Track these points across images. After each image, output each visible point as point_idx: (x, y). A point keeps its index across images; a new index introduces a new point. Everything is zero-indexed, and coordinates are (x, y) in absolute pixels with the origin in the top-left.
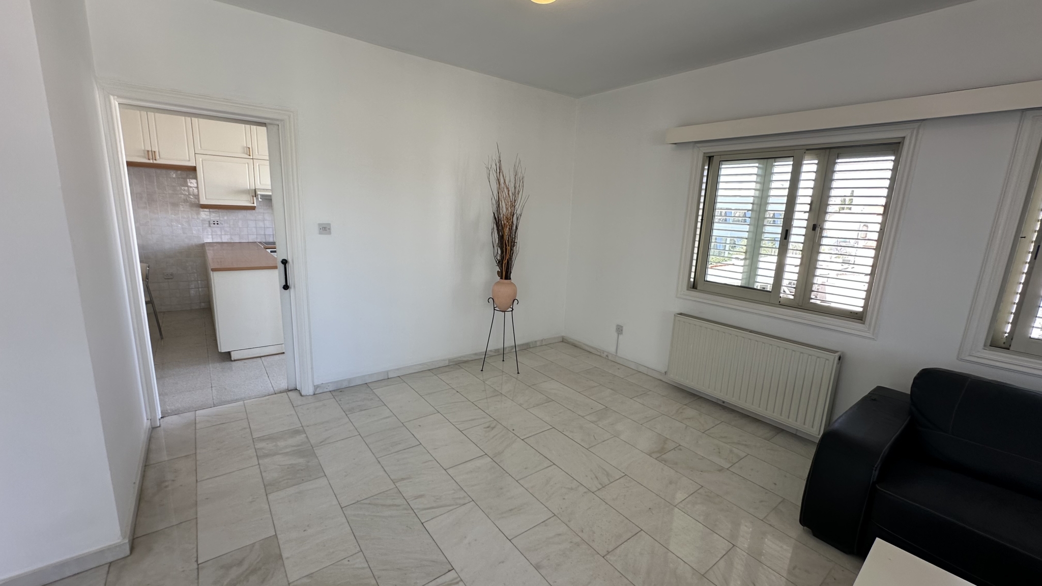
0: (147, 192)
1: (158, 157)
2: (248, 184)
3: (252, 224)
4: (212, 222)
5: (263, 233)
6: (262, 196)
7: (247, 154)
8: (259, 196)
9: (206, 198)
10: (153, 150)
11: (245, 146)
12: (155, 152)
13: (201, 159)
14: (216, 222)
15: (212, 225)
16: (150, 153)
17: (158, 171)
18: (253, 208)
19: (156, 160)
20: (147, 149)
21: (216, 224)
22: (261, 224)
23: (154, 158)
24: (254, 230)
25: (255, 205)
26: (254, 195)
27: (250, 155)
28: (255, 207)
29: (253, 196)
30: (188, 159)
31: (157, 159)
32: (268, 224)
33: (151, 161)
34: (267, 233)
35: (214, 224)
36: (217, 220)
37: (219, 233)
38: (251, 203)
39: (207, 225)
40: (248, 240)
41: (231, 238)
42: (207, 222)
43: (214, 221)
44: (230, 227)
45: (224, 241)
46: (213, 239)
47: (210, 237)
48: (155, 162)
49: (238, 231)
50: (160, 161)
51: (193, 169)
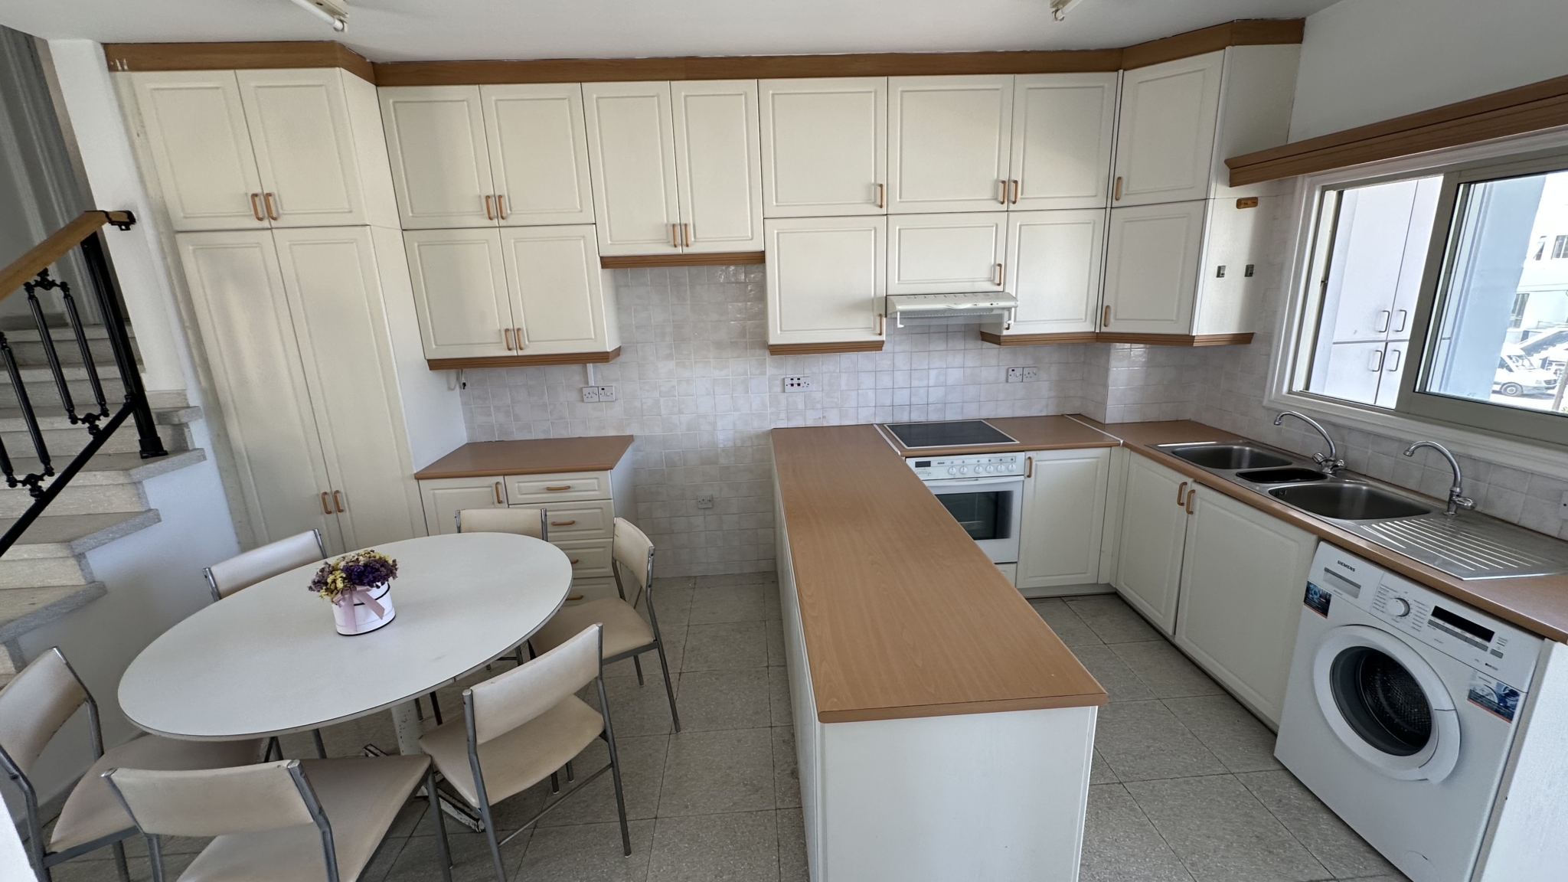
0: (673, 321)
1: (693, 239)
2: (870, 287)
3: (867, 380)
4: (788, 382)
5: (888, 402)
6: (906, 315)
7: (874, 203)
8: (899, 314)
9: (781, 330)
10: (683, 222)
11: (873, 181)
12: (686, 225)
13: (776, 232)
14: (795, 382)
15: (788, 388)
16: (678, 229)
17: (694, 270)
18: (877, 346)
19: (687, 246)
20: (672, 221)
21: (796, 386)
22: (886, 381)
23: (684, 243)
24: (871, 394)
25: (883, 338)
26: (883, 313)
27: (881, 206)
28: (883, 342)
29: (881, 315)
30: (750, 235)
31: (689, 243)
32: (901, 378)
33: (679, 250)
34: (897, 402)
35: (792, 385)
36: (799, 376)
37: (801, 406)
38: (876, 334)
39: (779, 389)
40: (858, 419)
41: (824, 417)
42: (779, 382)
43: (792, 379)
44: (822, 390)
45: (810, 423)
46: (788, 420)
47: (783, 415)
48: (687, 251)
49: (838, 398)
50: (695, 248)
51: (759, 258)
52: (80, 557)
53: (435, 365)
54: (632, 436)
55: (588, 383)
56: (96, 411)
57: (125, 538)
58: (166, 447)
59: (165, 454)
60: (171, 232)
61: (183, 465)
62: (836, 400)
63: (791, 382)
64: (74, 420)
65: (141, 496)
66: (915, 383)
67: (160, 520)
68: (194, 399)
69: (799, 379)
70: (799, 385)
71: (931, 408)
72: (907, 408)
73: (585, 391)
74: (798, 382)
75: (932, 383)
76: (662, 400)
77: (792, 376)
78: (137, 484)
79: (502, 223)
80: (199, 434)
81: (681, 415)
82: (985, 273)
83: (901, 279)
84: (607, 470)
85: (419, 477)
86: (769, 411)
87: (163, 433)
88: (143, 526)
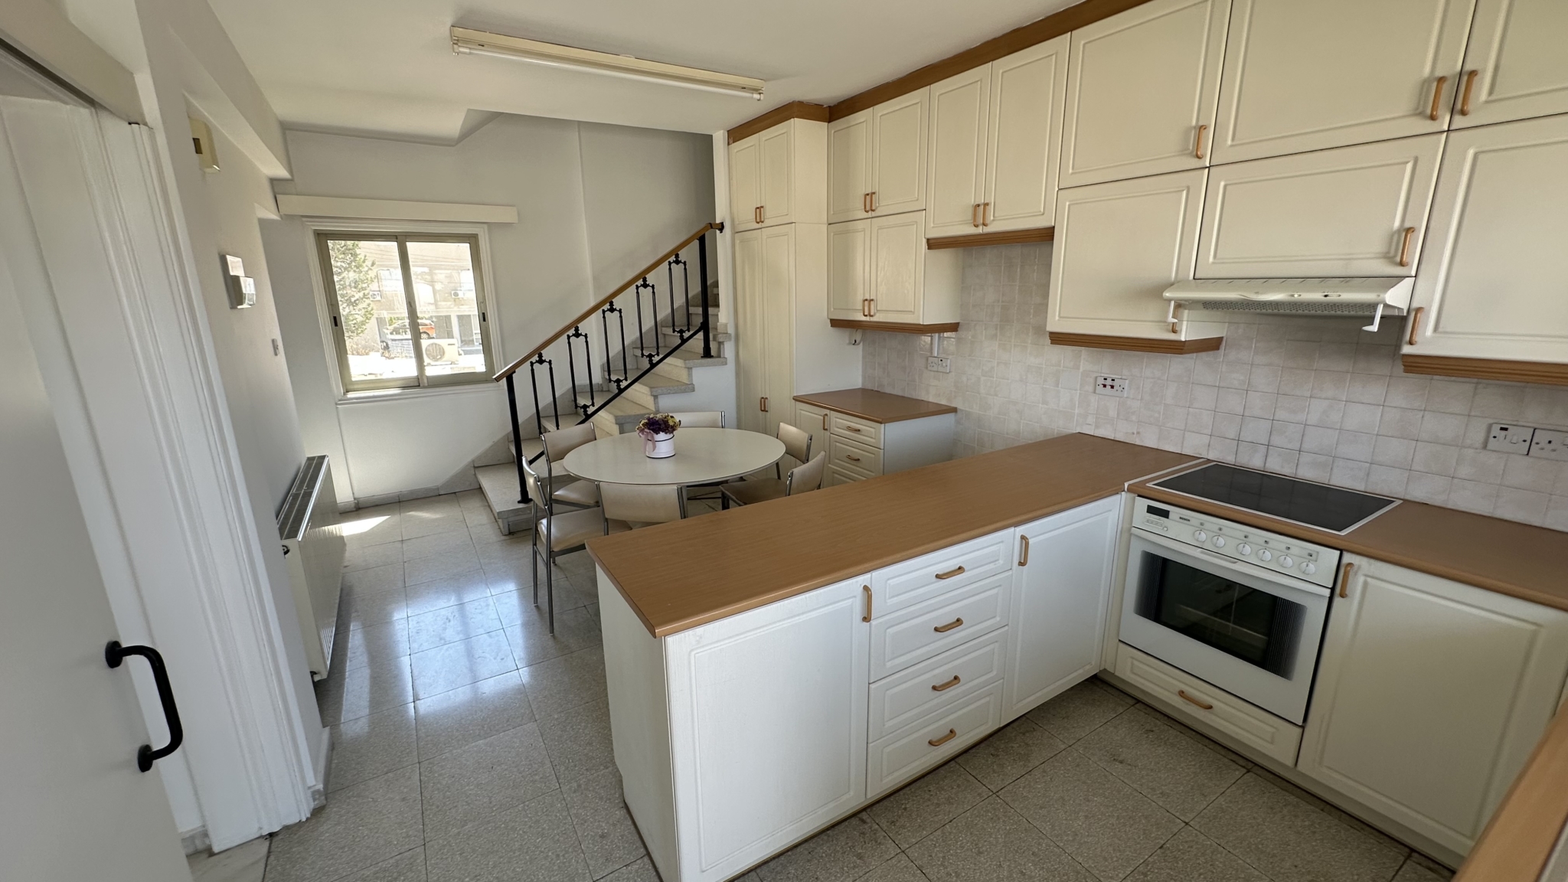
0: (1003, 302)
1: (993, 217)
4: (1101, 381)
5: (1232, 433)
7: (1191, 154)
9: (1059, 316)
11: (1194, 124)
12: (987, 204)
13: (1067, 203)
14: (1109, 382)
15: (1101, 389)
16: (980, 209)
19: (987, 225)
20: (977, 202)
21: (1109, 387)
23: (984, 222)
24: (1208, 416)
27: (1201, 157)
30: (1043, 210)
31: (987, 222)
33: (980, 230)
34: (1247, 436)
35: (1105, 386)
36: (1114, 377)
37: (1113, 413)
38: (1168, 331)
39: (1090, 388)
40: (1182, 447)
41: (1138, 433)
42: (1092, 380)
43: (1105, 379)
44: (1141, 400)
45: (1120, 437)
46: (1097, 427)
47: (1091, 420)
48: (987, 230)
49: (1159, 413)
50: (994, 227)
51: (1047, 235)
52: (656, 397)
53: (835, 323)
54: (956, 408)
55: (932, 353)
56: (685, 329)
57: (675, 395)
58: (712, 354)
59: (712, 357)
60: (736, 232)
61: (714, 365)
62: (1156, 415)
63: (1103, 382)
64: (674, 331)
65: (690, 375)
66: (1281, 414)
67: (694, 391)
68: (731, 330)
69: (1113, 380)
70: (1112, 387)
71: (1305, 458)
72: (1263, 449)
73: (930, 359)
74: (1111, 383)
75: (1313, 419)
76: (983, 378)
77: (1106, 376)
78: (690, 369)
79: (874, 214)
80: (728, 350)
81: (995, 397)
82: (1378, 245)
83: (1218, 255)
84: (881, 423)
85: (796, 399)
86: (1077, 411)
87: (713, 346)
88: (685, 391)
